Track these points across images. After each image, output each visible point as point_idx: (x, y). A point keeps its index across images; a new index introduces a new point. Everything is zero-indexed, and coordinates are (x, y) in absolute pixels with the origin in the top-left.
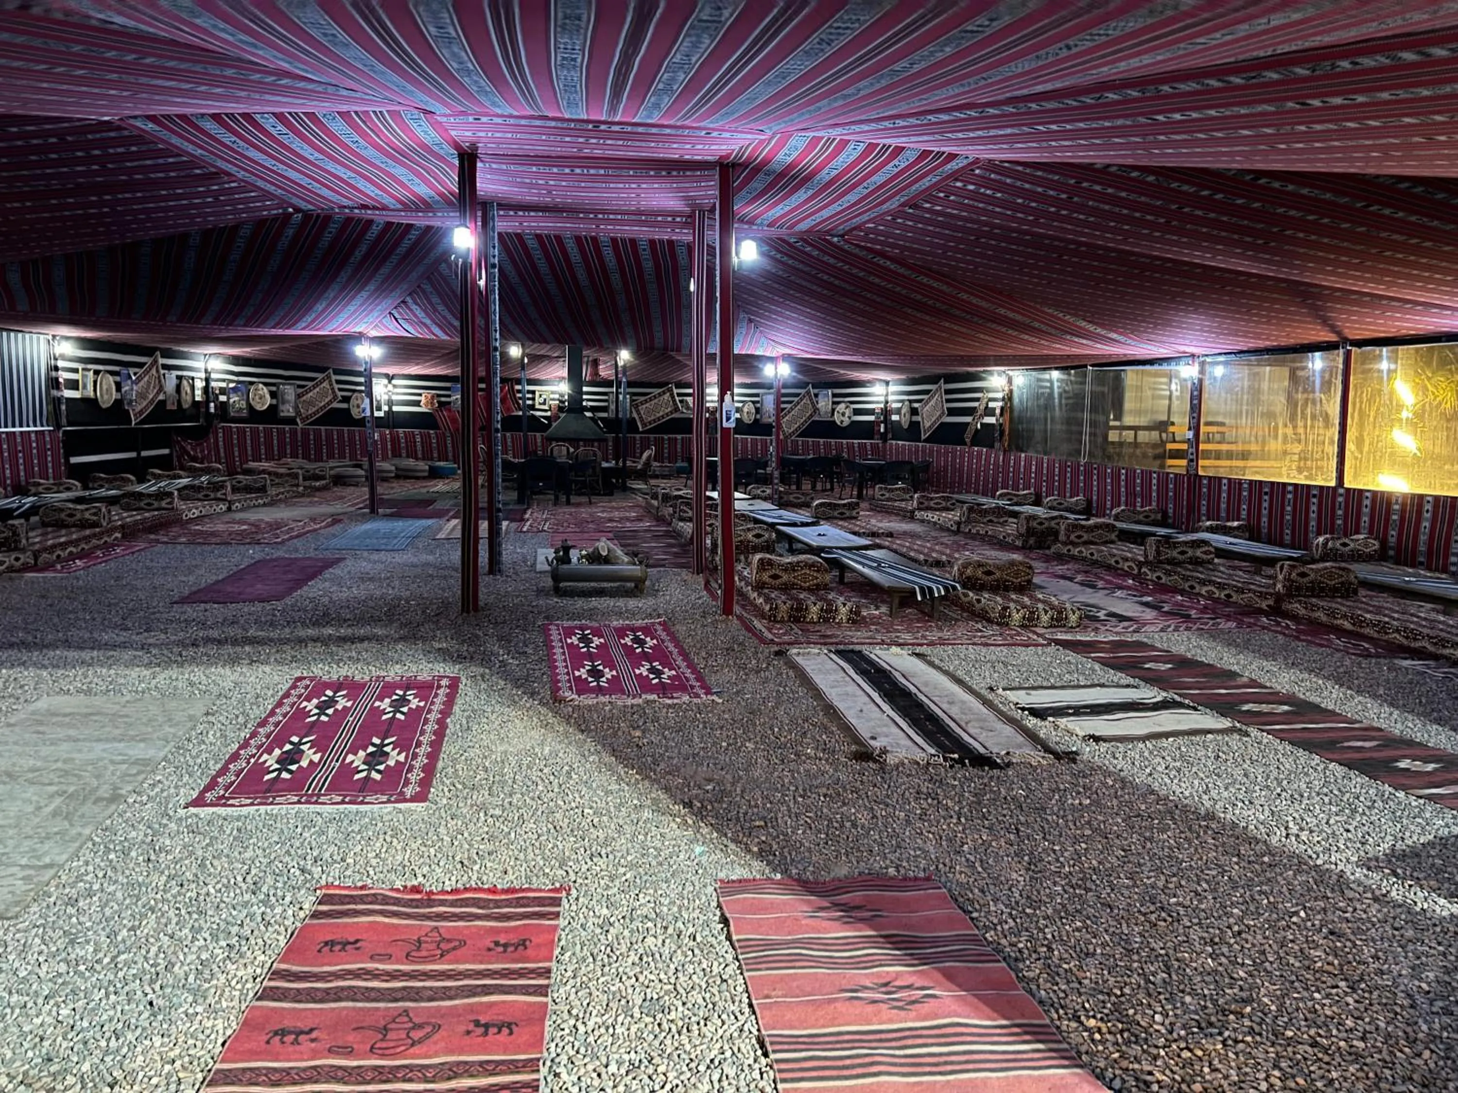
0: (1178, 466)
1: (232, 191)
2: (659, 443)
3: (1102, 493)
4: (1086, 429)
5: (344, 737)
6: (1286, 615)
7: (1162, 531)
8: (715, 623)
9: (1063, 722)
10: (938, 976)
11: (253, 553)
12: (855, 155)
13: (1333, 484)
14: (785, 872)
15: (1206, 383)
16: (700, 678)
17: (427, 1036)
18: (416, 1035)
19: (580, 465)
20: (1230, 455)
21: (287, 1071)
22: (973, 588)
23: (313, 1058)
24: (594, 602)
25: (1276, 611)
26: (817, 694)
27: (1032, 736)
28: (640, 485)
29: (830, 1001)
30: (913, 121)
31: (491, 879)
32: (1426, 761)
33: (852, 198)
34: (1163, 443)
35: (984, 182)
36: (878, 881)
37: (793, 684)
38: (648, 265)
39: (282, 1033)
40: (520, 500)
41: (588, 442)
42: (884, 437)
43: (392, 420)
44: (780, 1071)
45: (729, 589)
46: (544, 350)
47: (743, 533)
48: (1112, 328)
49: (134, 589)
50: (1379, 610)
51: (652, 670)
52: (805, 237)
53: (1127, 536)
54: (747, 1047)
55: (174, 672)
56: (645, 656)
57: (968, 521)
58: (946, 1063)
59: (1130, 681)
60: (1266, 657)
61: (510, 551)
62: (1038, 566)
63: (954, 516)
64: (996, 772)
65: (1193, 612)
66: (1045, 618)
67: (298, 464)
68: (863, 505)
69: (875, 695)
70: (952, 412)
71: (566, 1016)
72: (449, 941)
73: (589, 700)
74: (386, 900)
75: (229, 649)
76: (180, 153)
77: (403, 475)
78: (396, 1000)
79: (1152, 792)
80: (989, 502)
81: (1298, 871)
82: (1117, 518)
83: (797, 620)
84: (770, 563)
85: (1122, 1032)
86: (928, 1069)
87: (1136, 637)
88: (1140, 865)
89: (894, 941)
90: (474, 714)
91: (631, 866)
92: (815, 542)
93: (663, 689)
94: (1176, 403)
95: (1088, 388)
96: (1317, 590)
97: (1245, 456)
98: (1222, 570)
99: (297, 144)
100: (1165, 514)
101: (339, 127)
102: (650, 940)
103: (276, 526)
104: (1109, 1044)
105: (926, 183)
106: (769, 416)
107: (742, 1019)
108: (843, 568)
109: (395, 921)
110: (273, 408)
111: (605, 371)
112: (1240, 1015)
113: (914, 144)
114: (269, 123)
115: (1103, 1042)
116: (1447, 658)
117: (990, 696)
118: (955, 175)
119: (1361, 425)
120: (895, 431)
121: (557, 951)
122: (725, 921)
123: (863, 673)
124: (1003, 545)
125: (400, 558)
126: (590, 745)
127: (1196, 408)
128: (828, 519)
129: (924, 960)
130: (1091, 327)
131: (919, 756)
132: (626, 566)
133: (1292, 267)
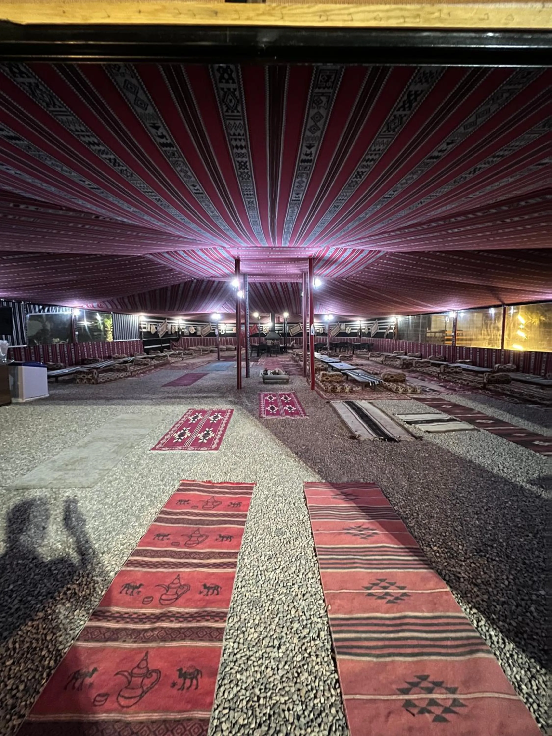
0: (449, 343)
1: (176, 274)
2: (296, 340)
3: (425, 352)
4: (420, 333)
5: (198, 429)
6: (488, 389)
7: (445, 363)
8: (309, 393)
9: (417, 426)
10: (378, 524)
11: (186, 372)
12: (349, 253)
13: (500, 348)
14: (326, 479)
15: (458, 319)
16: (303, 410)
17: (204, 540)
18: (200, 539)
19: (274, 346)
20: (466, 340)
21: (157, 551)
22: (387, 381)
23: (166, 547)
24: (275, 386)
25: (484, 388)
26: (339, 416)
27: (407, 431)
28: (290, 351)
29: (340, 534)
30: (367, 239)
31: (234, 479)
32: (545, 441)
33: (349, 266)
34: (444, 337)
35: (390, 259)
36: (357, 484)
37: (332, 412)
38: (291, 289)
39: (159, 535)
40: (258, 356)
41: (277, 339)
42: (360, 336)
43: (226, 335)
44: (321, 564)
45: (313, 382)
46: (264, 315)
47: (318, 365)
48: (428, 302)
49: (154, 382)
50: (519, 388)
51: (289, 408)
52: (335, 279)
53: (434, 365)
54: (310, 552)
55: (157, 407)
56: (288, 403)
57: (385, 360)
58: (381, 564)
59: (438, 411)
60: (482, 403)
61: (252, 371)
62: (407, 374)
63: (381, 359)
64: (396, 443)
65: (457, 389)
66: (410, 391)
67: (201, 347)
68: (354, 356)
69: (357, 417)
70: (380, 329)
71: (249, 534)
72: (216, 502)
73: (269, 417)
74: (200, 486)
75: (173, 400)
76: (160, 264)
77: (228, 349)
78: (196, 524)
79: (449, 452)
80: (391, 355)
81: (505, 485)
82: (430, 359)
83: (333, 392)
84: (326, 375)
85: (447, 552)
86: (374, 566)
87: (439, 397)
88: (447, 480)
89: (362, 509)
90: (237, 421)
91: (277, 475)
92: (339, 368)
93: (292, 414)
94: (448, 324)
95: (421, 321)
96: (498, 381)
97: (471, 340)
98: (465, 376)
99: (190, 259)
100: (445, 358)
101: (200, 253)
102: (280, 505)
103: (193, 364)
104: (442, 558)
105: (371, 261)
106: (327, 332)
107: (309, 539)
108: (348, 375)
109: (201, 493)
110: (195, 333)
111: (281, 320)
112: (492, 546)
113: (368, 248)
114: (182, 253)
115: (440, 557)
116: (545, 404)
117: (393, 417)
118: (380, 258)
119: (510, 330)
120: (363, 334)
121: (250, 507)
122: (305, 498)
123: (353, 409)
124: (396, 367)
125: (224, 373)
126: (269, 432)
127: (455, 326)
128: (344, 360)
129: (373, 517)
130: (422, 303)
131: (371, 438)
132: (283, 375)
133: (489, 281)
